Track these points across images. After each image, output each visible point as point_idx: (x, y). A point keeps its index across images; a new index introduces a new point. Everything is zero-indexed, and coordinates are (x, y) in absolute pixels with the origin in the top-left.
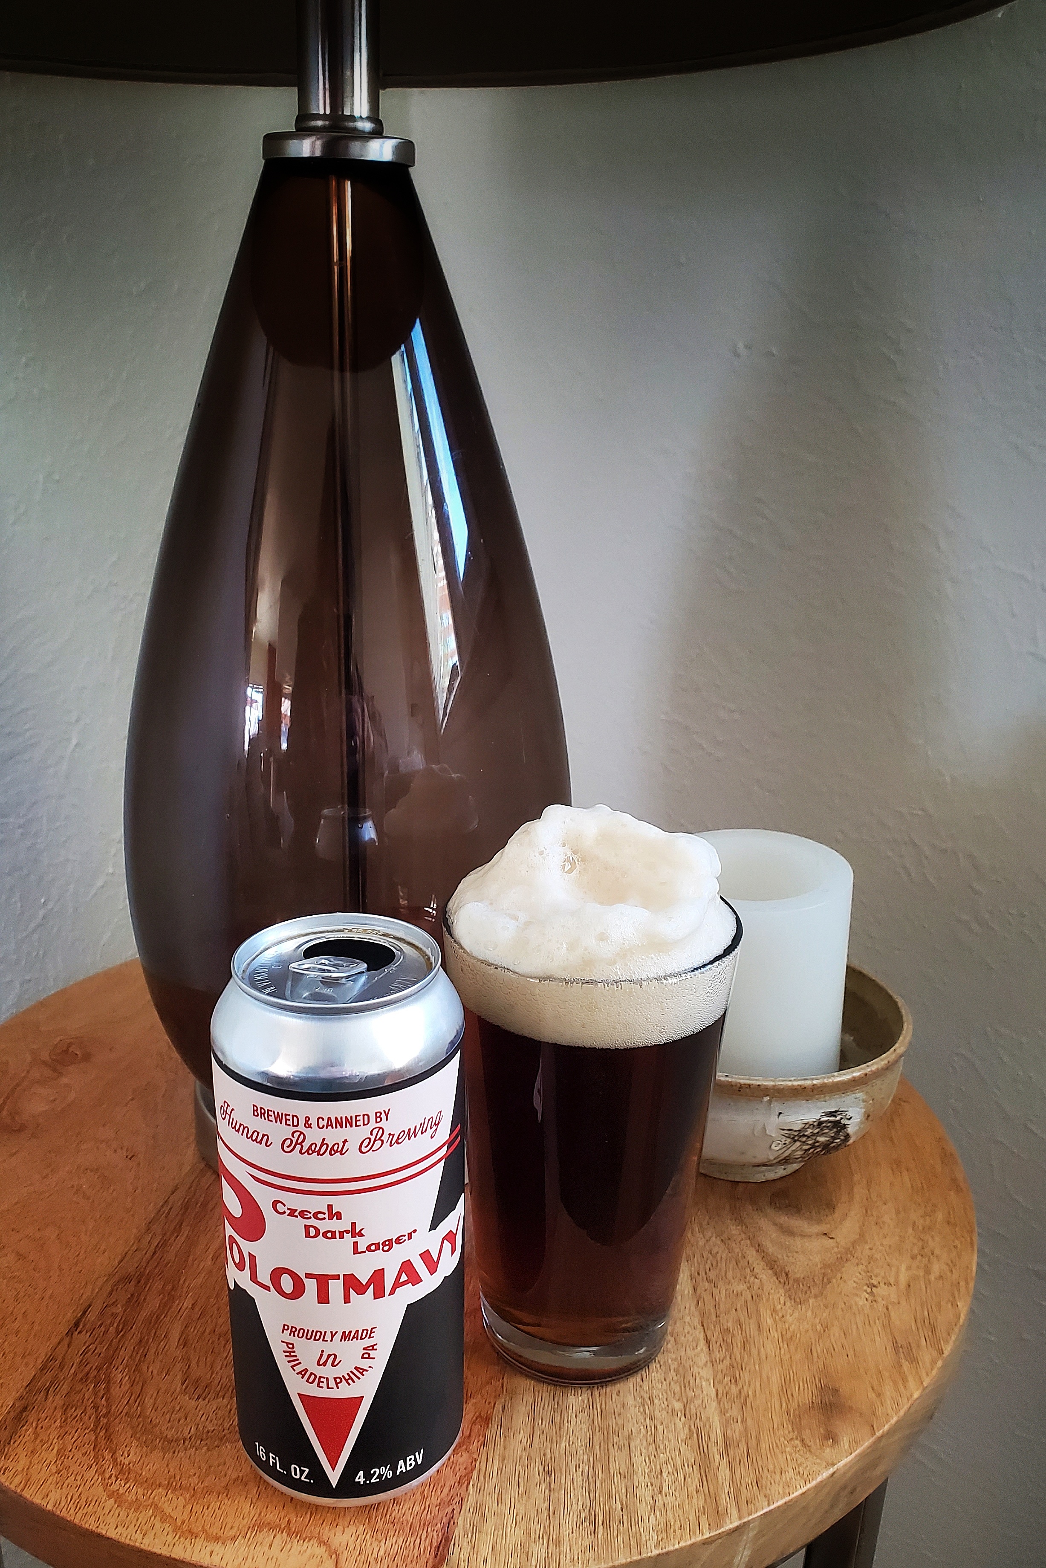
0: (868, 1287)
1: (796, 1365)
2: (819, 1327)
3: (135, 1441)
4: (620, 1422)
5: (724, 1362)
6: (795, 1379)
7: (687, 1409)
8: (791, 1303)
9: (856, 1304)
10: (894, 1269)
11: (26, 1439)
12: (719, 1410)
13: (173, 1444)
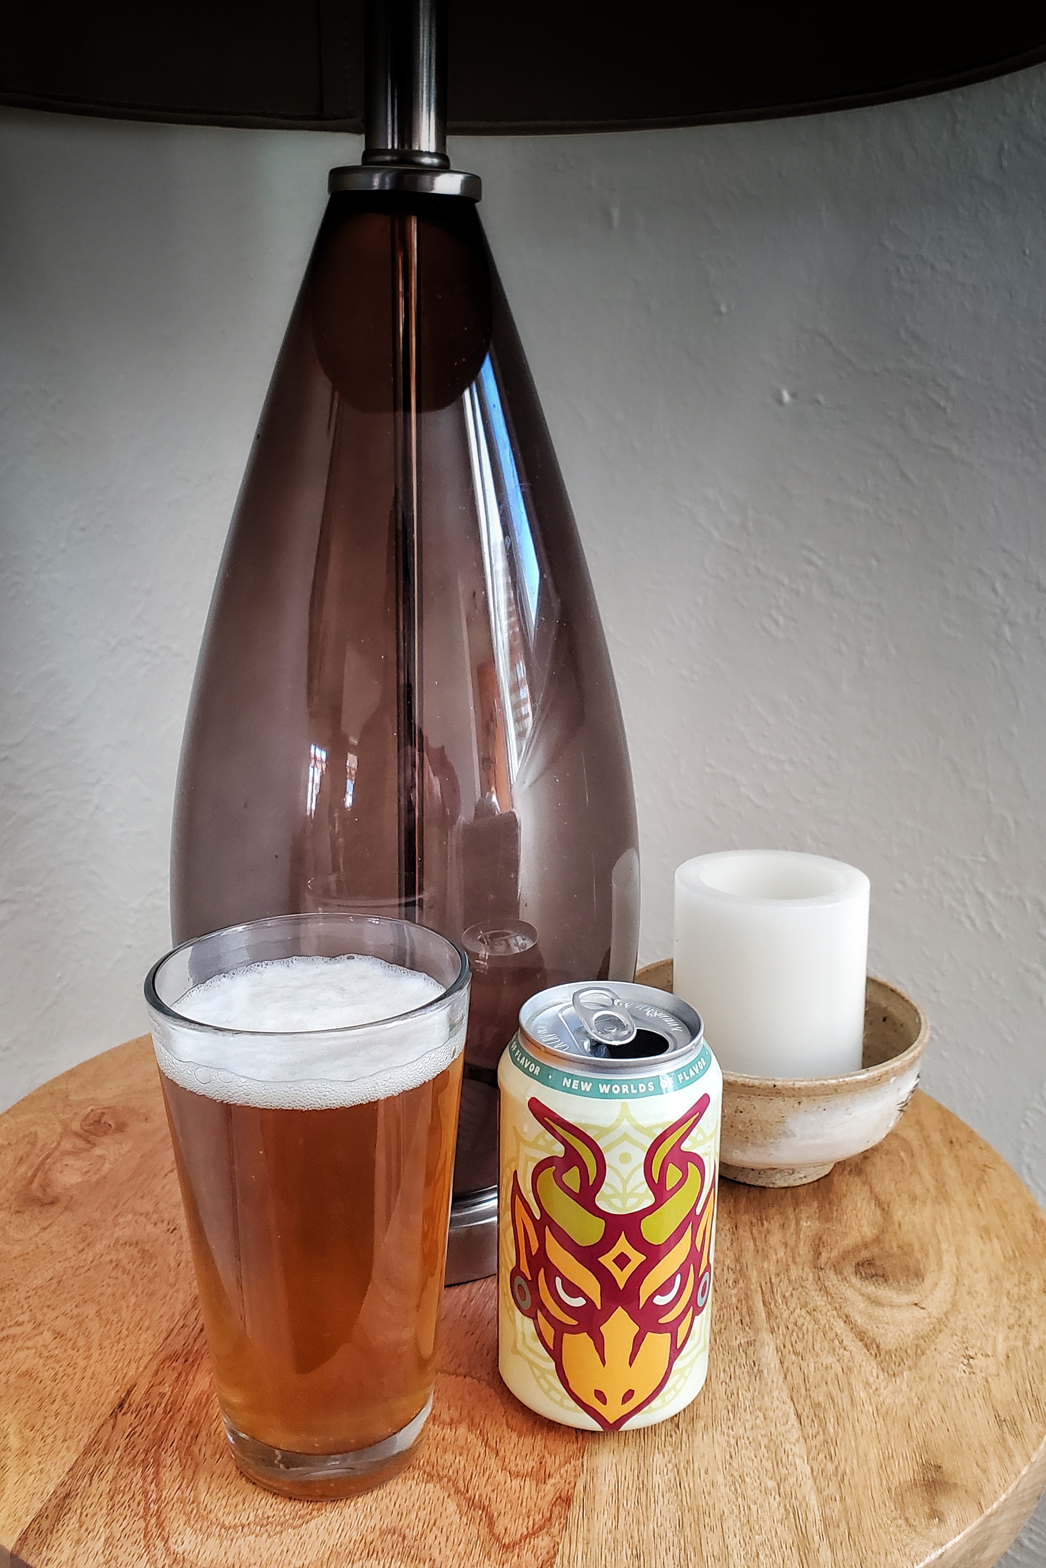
0: (965, 1358)
1: (892, 1440)
2: (916, 1401)
3: (189, 1529)
5: (817, 1437)
6: (895, 1455)
7: (782, 1487)
8: (884, 1375)
9: (954, 1377)
10: (991, 1340)
11: (71, 1527)
12: (815, 1488)
13: (230, 1531)
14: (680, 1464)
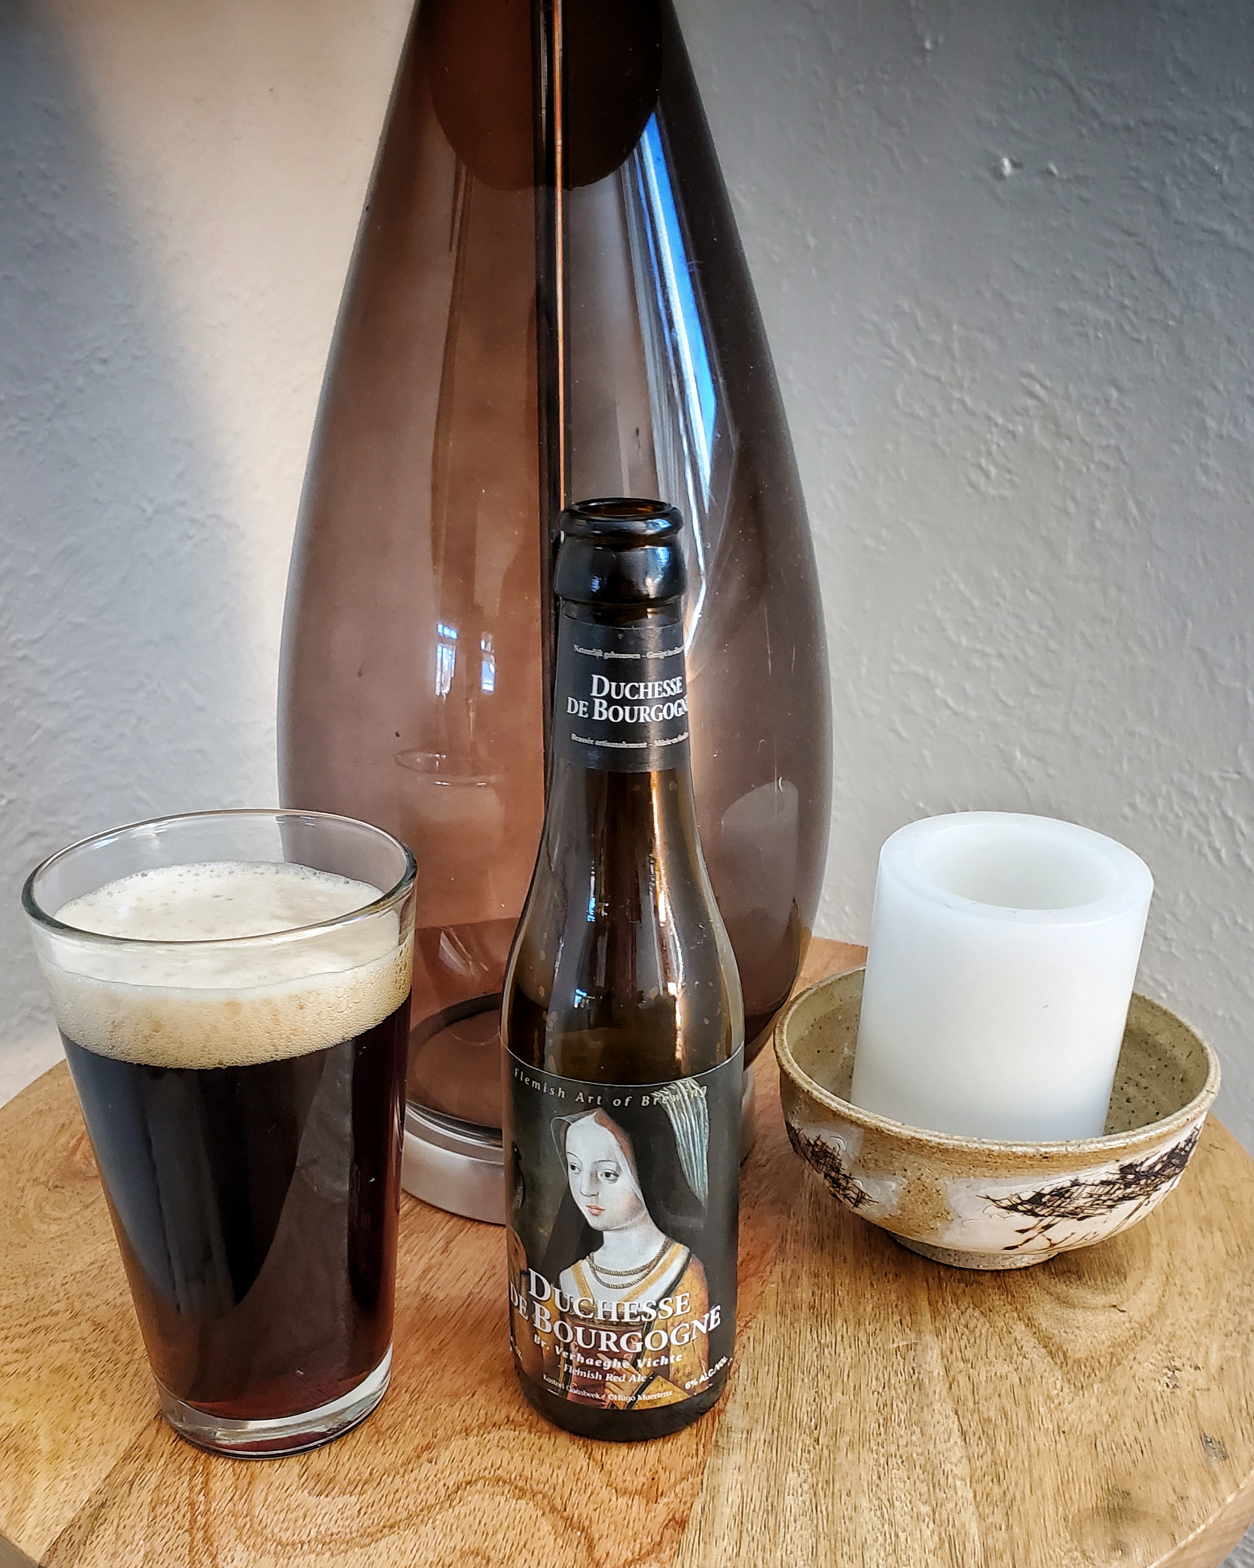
0: (1169, 1370)
1: (1077, 1462)
2: (1106, 1417)
3: (240, 1545)
4: (851, 1527)
5: (985, 1457)
6: (1075, 1479)
7: (937, 1514)
8: (1070, 1388)
9: (1155, 1390)
10: (1203, 1350)
11: (106, 1539)
12: (978, 1515)
13: (288, 1548)
14: (817, 1485)
